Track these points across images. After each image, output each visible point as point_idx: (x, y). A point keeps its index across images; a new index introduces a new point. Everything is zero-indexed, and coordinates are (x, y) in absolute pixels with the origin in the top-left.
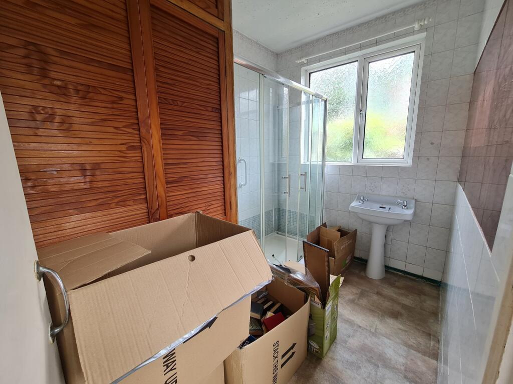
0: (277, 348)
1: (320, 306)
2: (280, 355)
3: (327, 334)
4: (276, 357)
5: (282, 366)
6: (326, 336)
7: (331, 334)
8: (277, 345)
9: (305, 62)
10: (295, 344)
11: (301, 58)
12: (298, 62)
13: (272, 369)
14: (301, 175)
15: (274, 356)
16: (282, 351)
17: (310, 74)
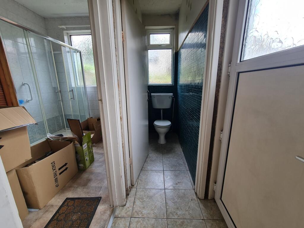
0: (54, 165)
1: (79, 146)
2: (57, 168)
3: (87, 158)
4: (54, 169)
5: (60, 174)
6: (86, 159)
7: (89, 158)
8: (54, 163)
9: (65, 28)
10: (67, 163)
11: (61, 25)
12: (60, 27)
13: (53, 175)
14: (70, 91)
15: (53, 169)
16: (58, 167)
17: (70, 36)
